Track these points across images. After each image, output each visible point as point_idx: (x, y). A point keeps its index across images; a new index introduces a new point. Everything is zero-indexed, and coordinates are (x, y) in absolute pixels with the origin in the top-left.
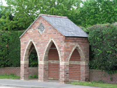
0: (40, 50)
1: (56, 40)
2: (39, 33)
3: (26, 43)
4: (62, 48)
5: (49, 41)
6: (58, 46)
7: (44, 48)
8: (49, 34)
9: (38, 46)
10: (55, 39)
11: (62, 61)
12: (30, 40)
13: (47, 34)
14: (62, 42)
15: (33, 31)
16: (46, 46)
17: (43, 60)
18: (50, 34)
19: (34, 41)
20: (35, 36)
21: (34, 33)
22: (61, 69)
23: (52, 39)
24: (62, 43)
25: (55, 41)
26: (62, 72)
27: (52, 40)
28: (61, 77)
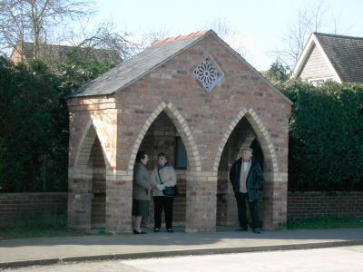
0: (205, 137)
1: (262, 112)
2: (199, 87)
3: (142, 112)
4: (281, 135)
5: (238, 113)
6: (269, 130)
7: (221, 133)
8: (238, 92)
9: (195, 126)
10: (259, 109)
11: (281, 171)
12: (164, 105)
13: (232, 93)
14: (281, 120)
15: (174, 76)
16: (228, 128)
17: (216, 169)
18: (243, 93)
19: (180, 109)
20: (184, 94)
21: (180, 83)
22: (276, 194)
23: (248, 109)
24: (281, 123)
25: (259, 114)
26: (281, 199)
27: (251, 111)
28: (277, 214)
